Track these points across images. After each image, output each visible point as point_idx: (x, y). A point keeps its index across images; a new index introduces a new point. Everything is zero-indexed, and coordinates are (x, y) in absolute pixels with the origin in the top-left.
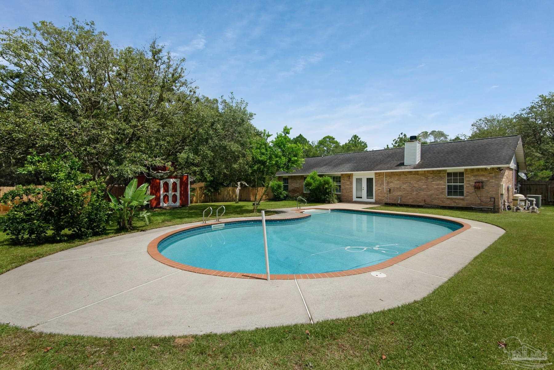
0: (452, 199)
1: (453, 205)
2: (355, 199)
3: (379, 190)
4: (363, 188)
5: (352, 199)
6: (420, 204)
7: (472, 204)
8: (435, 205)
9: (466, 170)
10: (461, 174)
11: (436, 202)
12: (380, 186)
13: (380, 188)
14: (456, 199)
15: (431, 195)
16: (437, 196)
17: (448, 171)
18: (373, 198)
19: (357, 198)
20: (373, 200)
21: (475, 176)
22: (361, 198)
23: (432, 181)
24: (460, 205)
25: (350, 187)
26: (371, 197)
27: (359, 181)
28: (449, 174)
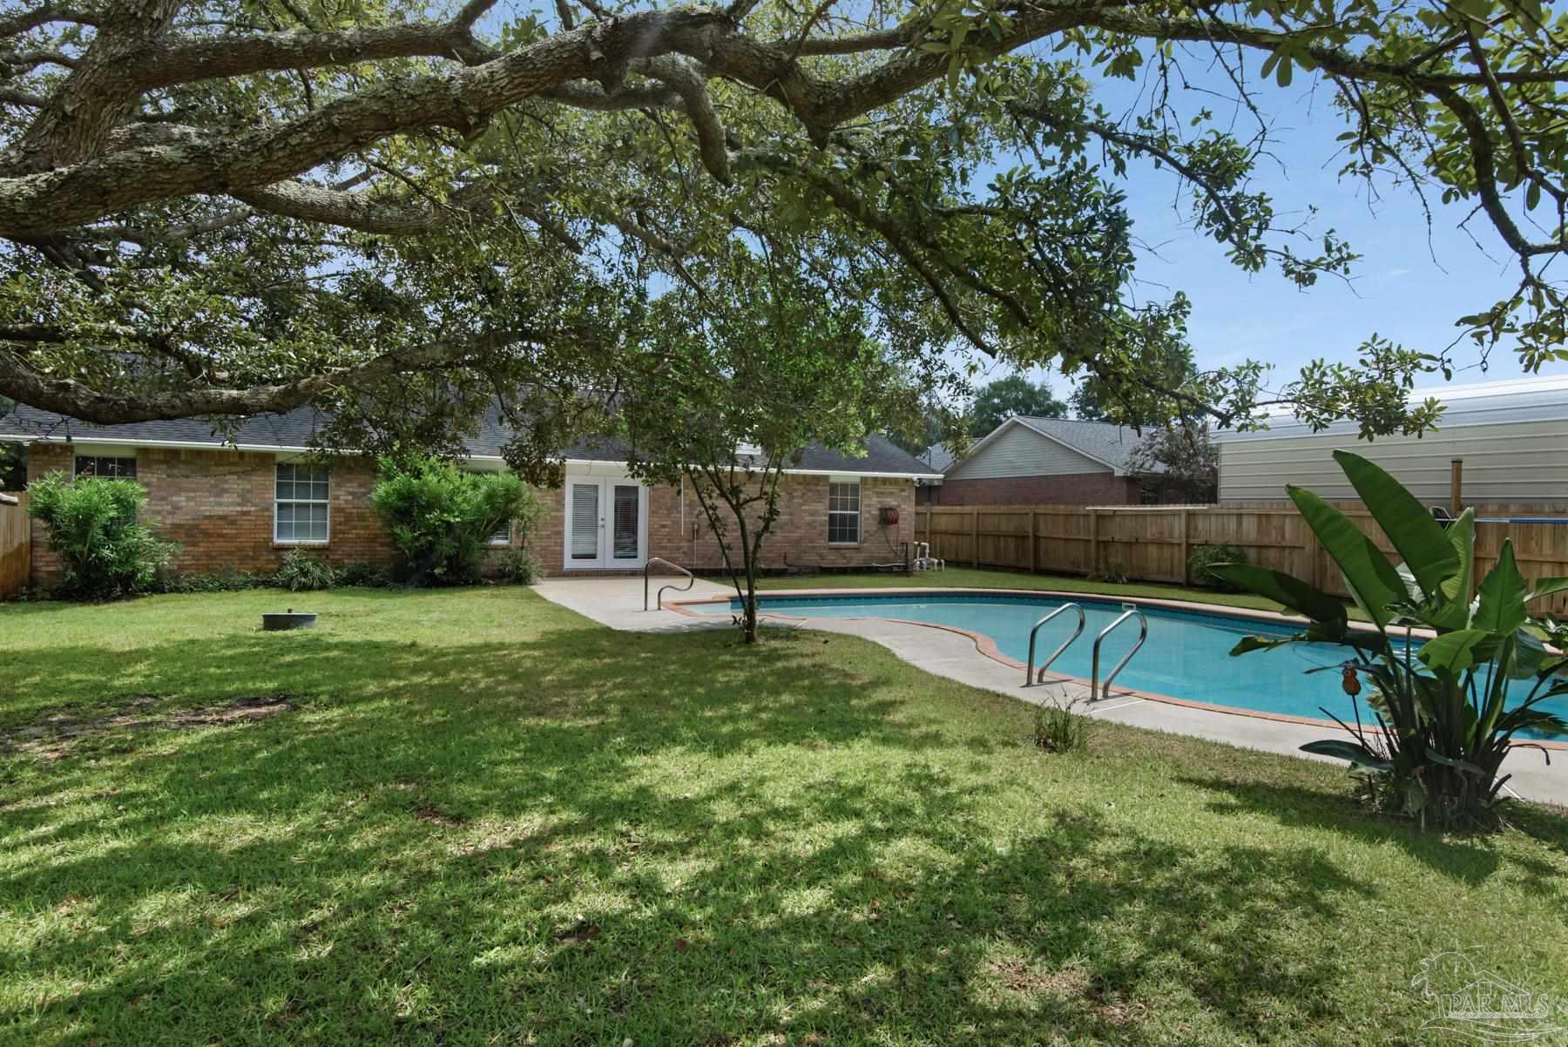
0: (837, 549)
1: (841, 563)
2: (569, 564)
3: (664, 526)
4: (600, 523)
5: (562, 565)
6: (774, 566)
7: (872, 558)
8: (808, 567)
9: (864, 480)
10: (855, 488)
11: (811, 559)
12: (668, 515)
13: (668, 523)
14: (848, 548)
15: (798, 541)
16: (811, 542)
17: (832, 480)
18: (635, 557)
19: (575, 557)
20: (639, 563)
21: (879, 494)
22: (593, 557)
23: (801, 505)
24: (853, 564)
25: (555, 517)
26: (632, 554)
27: (588, 495)
28: (833, 488)
